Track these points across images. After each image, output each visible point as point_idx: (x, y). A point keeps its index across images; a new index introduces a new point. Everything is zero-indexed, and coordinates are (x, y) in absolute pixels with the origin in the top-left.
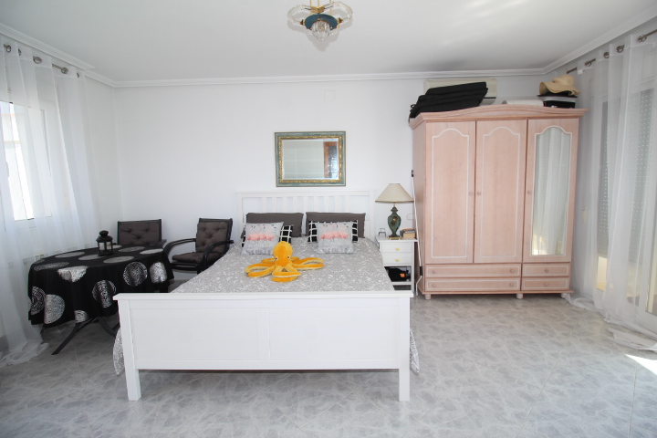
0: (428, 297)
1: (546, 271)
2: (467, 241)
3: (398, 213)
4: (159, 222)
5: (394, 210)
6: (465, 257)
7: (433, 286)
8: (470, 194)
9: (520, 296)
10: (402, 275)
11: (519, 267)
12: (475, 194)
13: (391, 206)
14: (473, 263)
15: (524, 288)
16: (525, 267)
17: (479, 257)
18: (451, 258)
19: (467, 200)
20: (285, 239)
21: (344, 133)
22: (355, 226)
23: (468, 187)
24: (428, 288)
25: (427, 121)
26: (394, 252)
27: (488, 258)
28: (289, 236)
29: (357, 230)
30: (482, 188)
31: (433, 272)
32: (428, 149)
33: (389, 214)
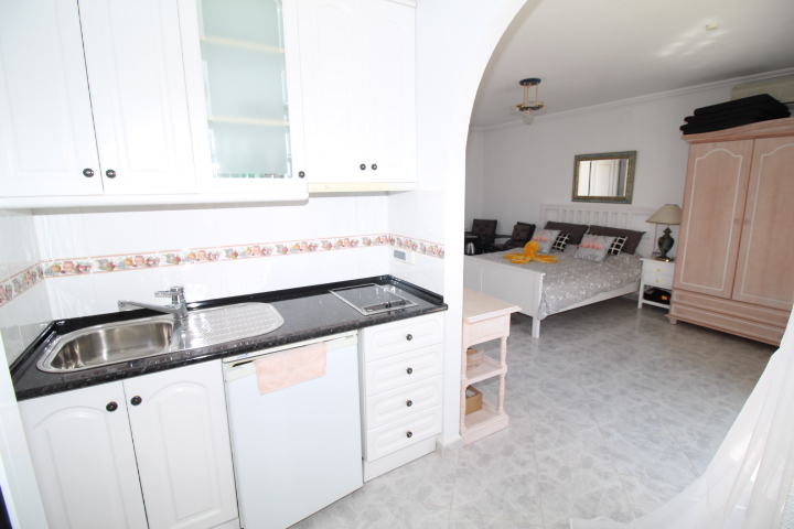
0: (673, 321)
2: (725, 273)
3: (671, 235)
4: (495, 222)
5: (668, 231)
6: (720, 289)
7: (679, 311)
8: (736, 221)
10: (664, 298)
12: (742, 222)
13: (665, 227)
14: (731, 299)
17: (741, 294)
18: (704, 288)
19: (730, 230)
20: (559, 244)
21: (635, 153)
22: (621, 241)
23: (733, 213)
24: (672, 312)
25: (693, 143)
26: (655, 273)
27: (753, 298)
28: (563, 242)
29: (622, 245)
30: (752, 215)
31: (680, 298)
32: (689, 172)
33: (662, 234)
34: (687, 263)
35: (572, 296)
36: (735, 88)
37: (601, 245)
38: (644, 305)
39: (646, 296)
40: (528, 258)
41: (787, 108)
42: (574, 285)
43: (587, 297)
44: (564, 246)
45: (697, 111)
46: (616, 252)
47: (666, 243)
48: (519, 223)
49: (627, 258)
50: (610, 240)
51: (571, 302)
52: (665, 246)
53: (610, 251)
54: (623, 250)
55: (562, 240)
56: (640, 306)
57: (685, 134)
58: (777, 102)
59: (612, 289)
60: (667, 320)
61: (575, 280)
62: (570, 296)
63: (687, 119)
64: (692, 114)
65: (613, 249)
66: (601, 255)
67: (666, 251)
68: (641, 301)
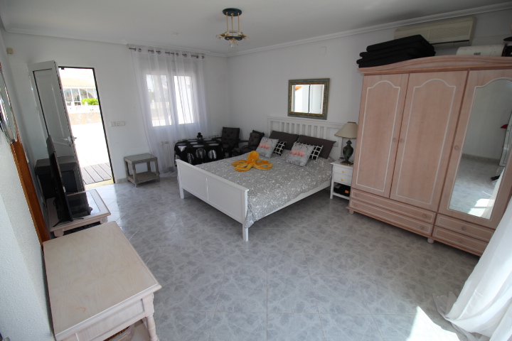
0: (352, 211)
1: (463, 228)
2: (386, 179)
3: (352, 145)
4: (239, 130)
5: (349, 143)
6: (382, 191)
7: (355, 204)
8: (394, 139)
9: (430, 241)
10: (347, 192)
11: (433, 215)
12: (398, 140)
13: (347, 140)
14: (389, 198)
15: (435, 235)
16: (439, 217)
17: (395, 195)
18: (371, 189)
19: (390, 145)
20: (278, 150)
21: (329, 79)
22: (318, 149)
23: (392, 133)
24: (351, 205)
25: (366, 75)
26: (341, 173)
27: (403, 199)
28: (281, 149)
29: (319, 152)
30: (405, 136)
31: (356, 195)
32: (363, 98)
33: (345, 145)
34: (360, 170)
35: (275, 203)
36: (398, 30)
37: (304, 153)
38: (334, 196)
39: (335, 190)
40: (249, 166)
41: (433, 48)
42: (278, 193)
43: (289, 200)
44: (281, 151)
45: (369, 48)
46: (315, 158)
47: (348, 151)
48: (254, 131)
49: (322, 162)
50: (311, 148)
51: (275, 207)
52: (347, 154)
53: (311, 157)
54: (320, 156)
55: (280, 146)
56: (331, 197)
57: (360, 67)
58: (427, 42)
59: (309, 189)
60: (348, 210)
61: (279, 187)
62: (273, 203)
63: (362, 54)
64: (366, 51)
65: (313, 155)
66: (304, 161)
67: (348, 158)
68: (332, 193)
